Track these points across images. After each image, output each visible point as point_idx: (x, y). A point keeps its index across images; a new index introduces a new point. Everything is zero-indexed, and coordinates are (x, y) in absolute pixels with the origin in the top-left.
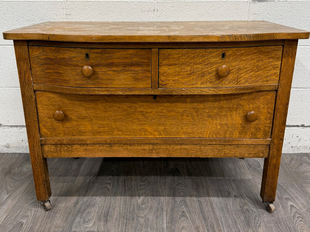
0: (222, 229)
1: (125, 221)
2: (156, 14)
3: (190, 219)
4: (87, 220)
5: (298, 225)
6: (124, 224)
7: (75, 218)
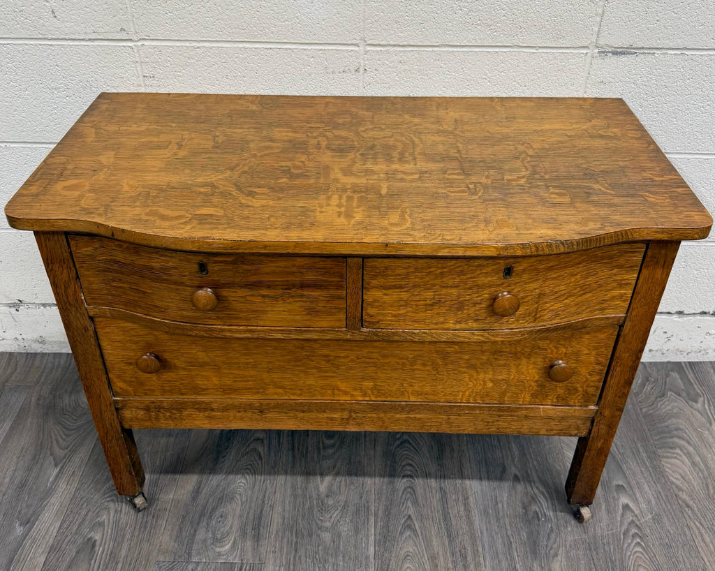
0: (482, 562)
1: (295, 540)
2: (362, 78)
3: (422, 534)
4: (219, 536)
5: (630, 556)
6: (292, 544)
7: (195, 531)
